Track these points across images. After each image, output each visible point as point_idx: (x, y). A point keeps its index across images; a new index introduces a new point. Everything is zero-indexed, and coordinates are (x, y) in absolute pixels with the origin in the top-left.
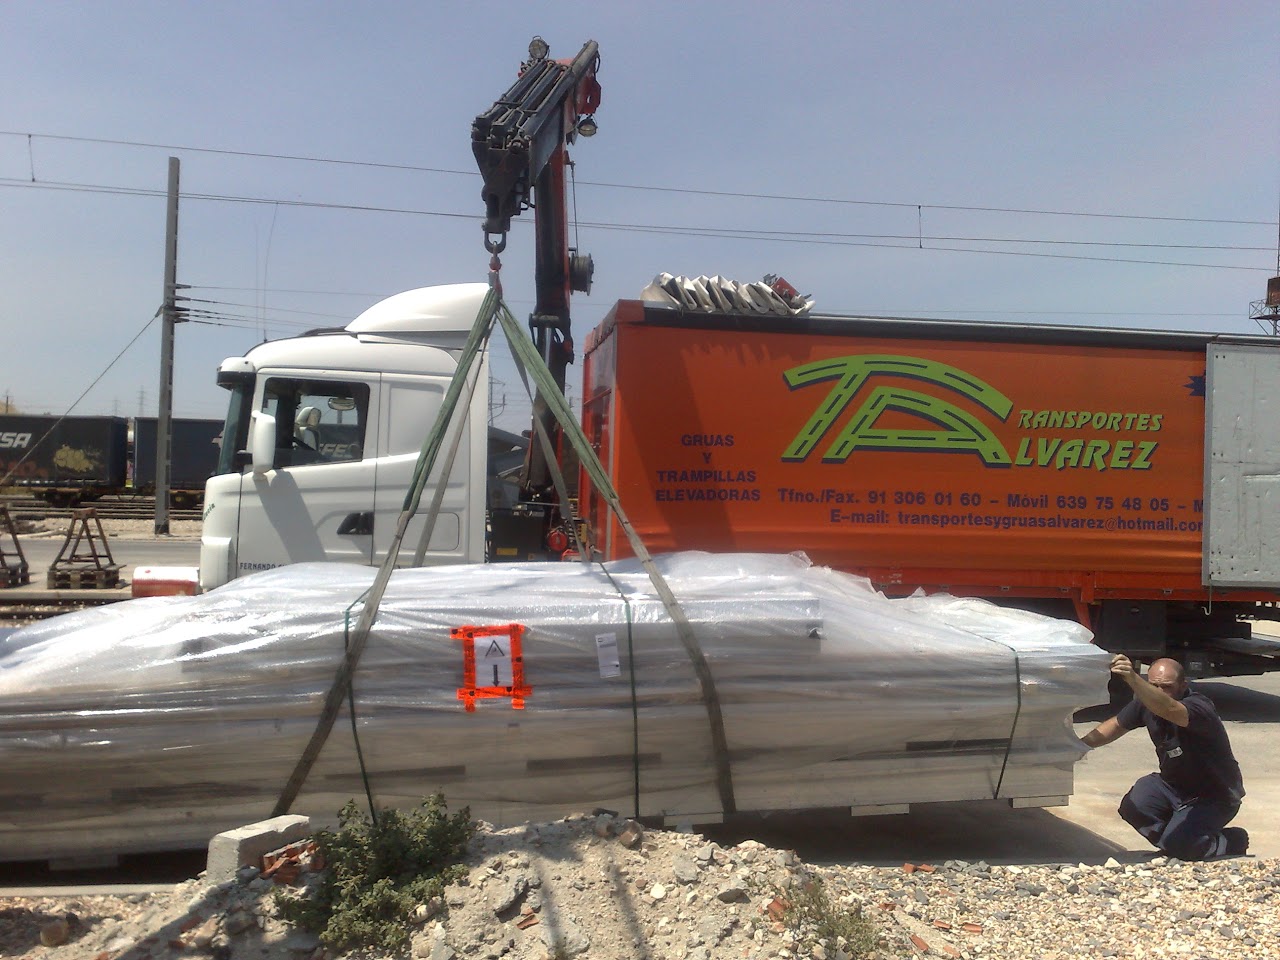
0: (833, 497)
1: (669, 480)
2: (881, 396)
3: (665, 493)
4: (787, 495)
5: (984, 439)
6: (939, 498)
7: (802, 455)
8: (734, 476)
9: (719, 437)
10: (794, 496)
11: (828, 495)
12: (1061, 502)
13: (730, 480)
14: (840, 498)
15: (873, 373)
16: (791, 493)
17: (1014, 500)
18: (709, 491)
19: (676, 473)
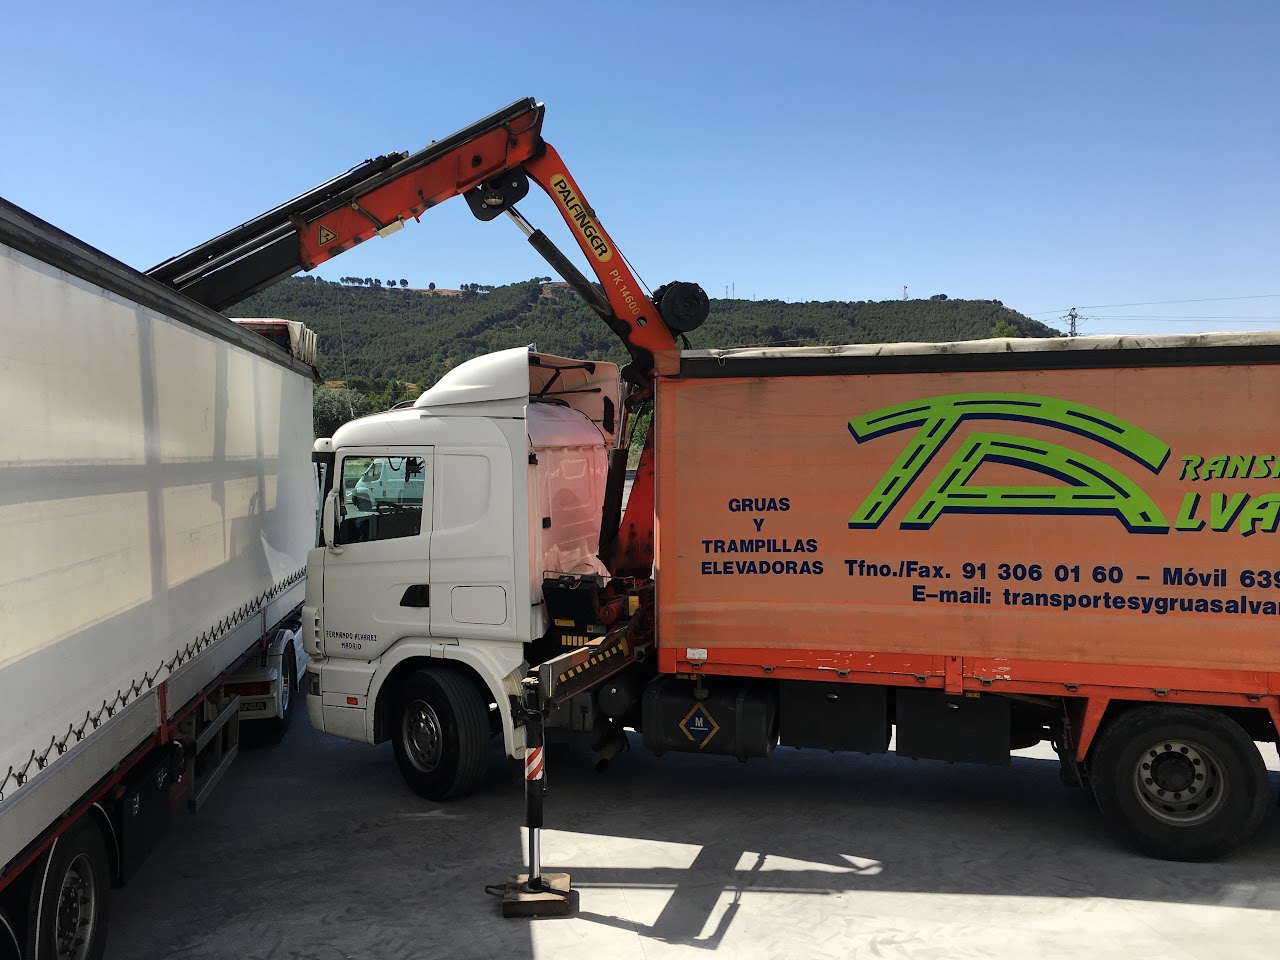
0: (915, 570)
1: (716, 551)
2: (978, 445)
3: (712, 566)
4: (856, 567)
5: (1126, 495)
6: (1062, 574)
7: (874, 519)
8: (791, 545)
9: (772, 500)
10: (865, 569)
11: (910, 567)
12: (1246, 578)
13: (785, 550)
14: (925, 572)
15: (966, 417)
16: (862, 565)
17: (1172, 576)
18: (761, 563)
19: (723, 543)
